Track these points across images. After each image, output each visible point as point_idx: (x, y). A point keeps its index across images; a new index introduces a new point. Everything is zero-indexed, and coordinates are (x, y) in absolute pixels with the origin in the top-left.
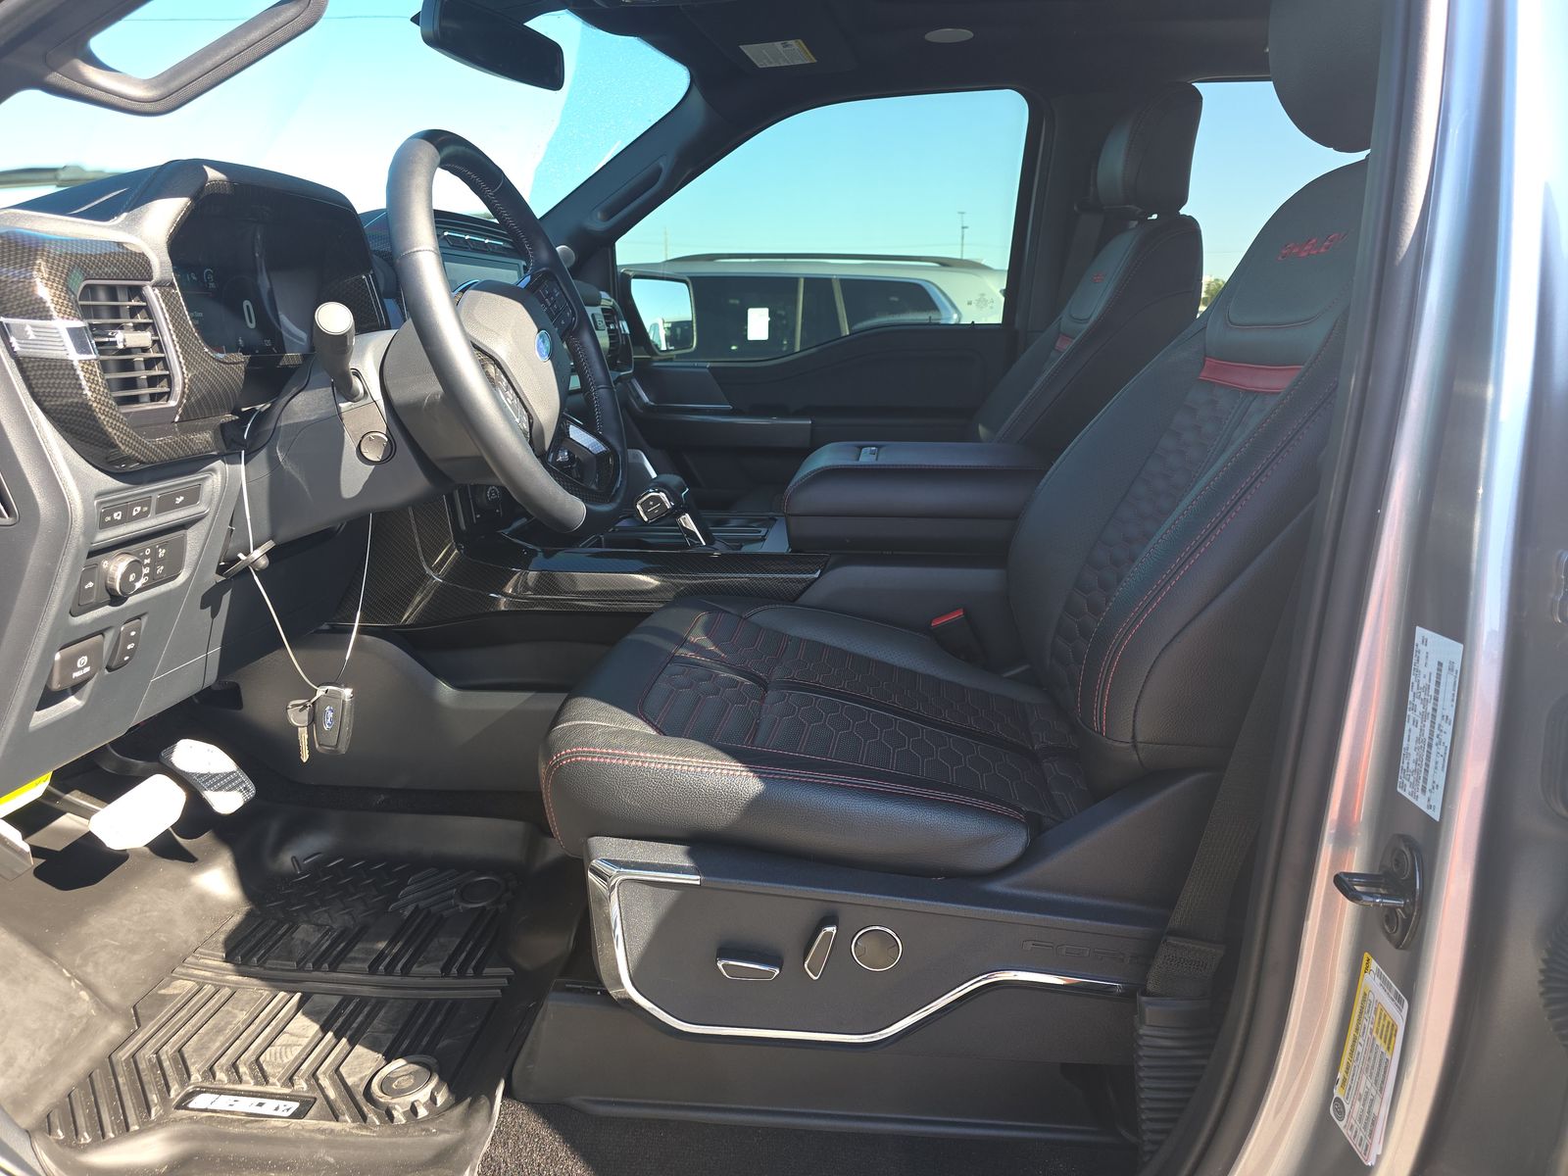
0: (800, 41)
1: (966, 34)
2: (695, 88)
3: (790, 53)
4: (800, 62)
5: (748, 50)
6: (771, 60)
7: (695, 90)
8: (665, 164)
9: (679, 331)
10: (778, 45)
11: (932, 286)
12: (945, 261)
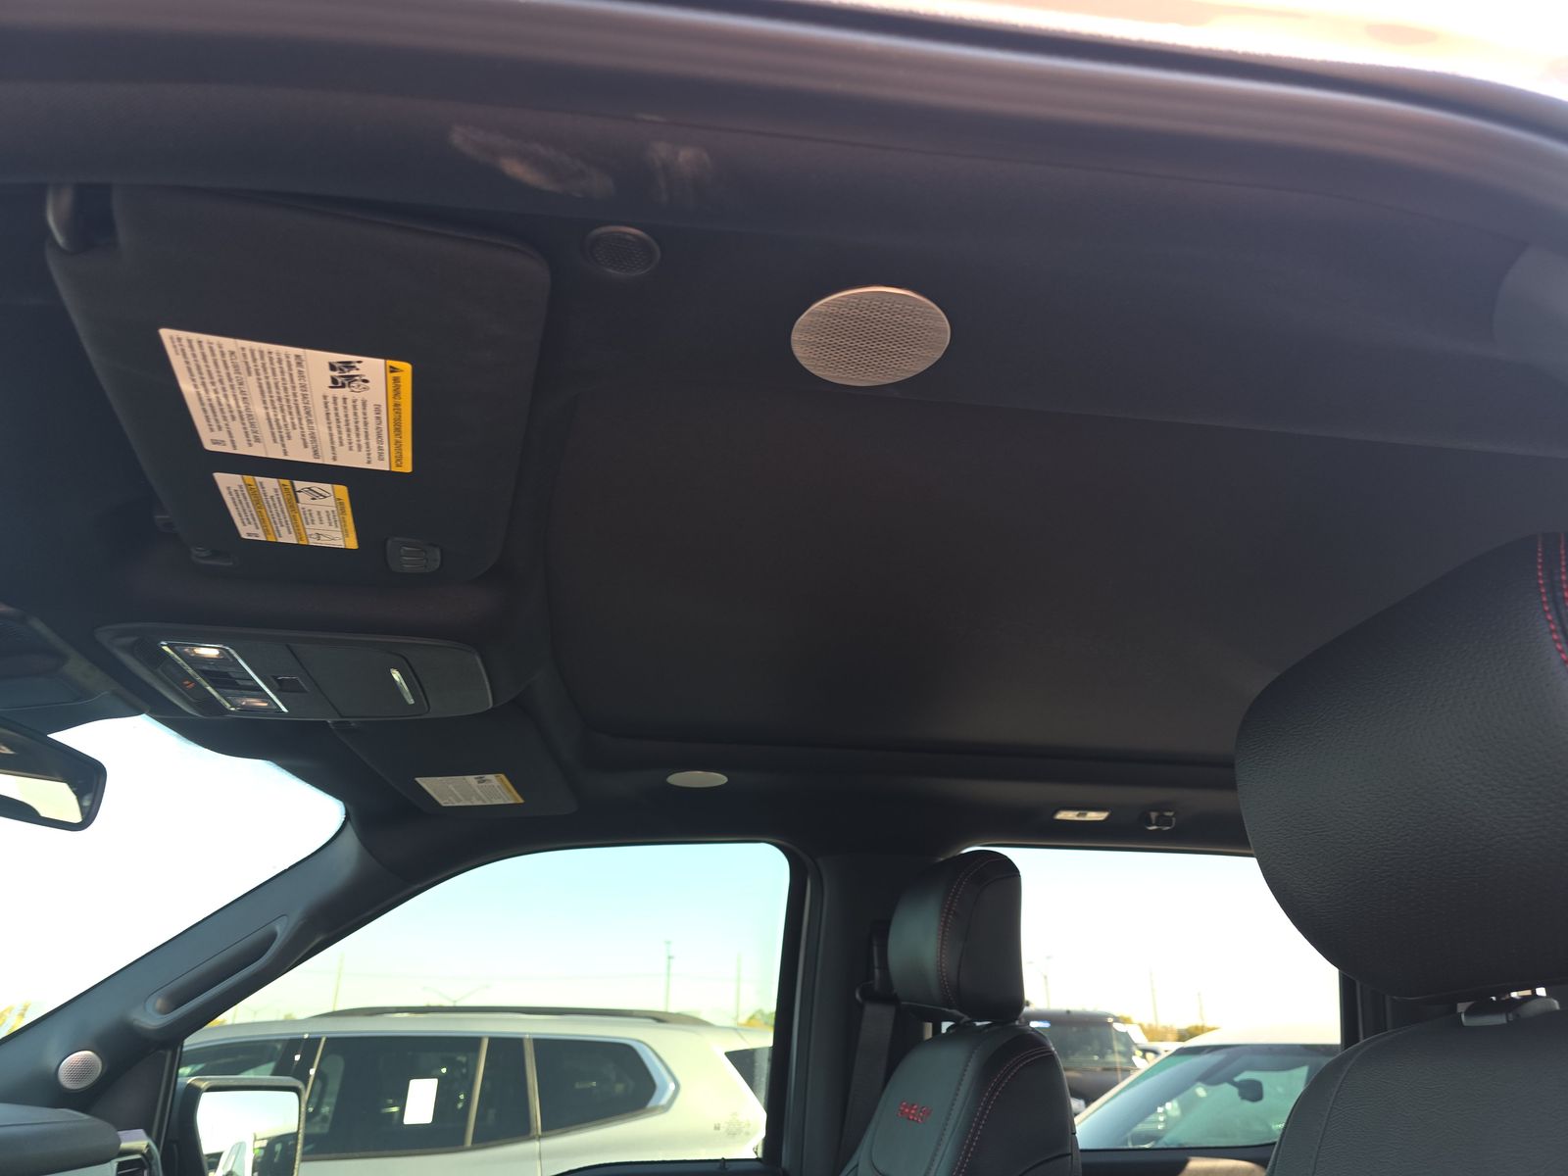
0: (502, 776)
1: (718, 779)
2: (349, 828)
3: (491, 790)
4: (501, 802)
5: (427, 783)
6: (460, 797)
7: (350, 832)
8: (282, 929)
9: (278, 1147)
10: (471, 779)
11: (643, 1045)
12: (660, 1016)
